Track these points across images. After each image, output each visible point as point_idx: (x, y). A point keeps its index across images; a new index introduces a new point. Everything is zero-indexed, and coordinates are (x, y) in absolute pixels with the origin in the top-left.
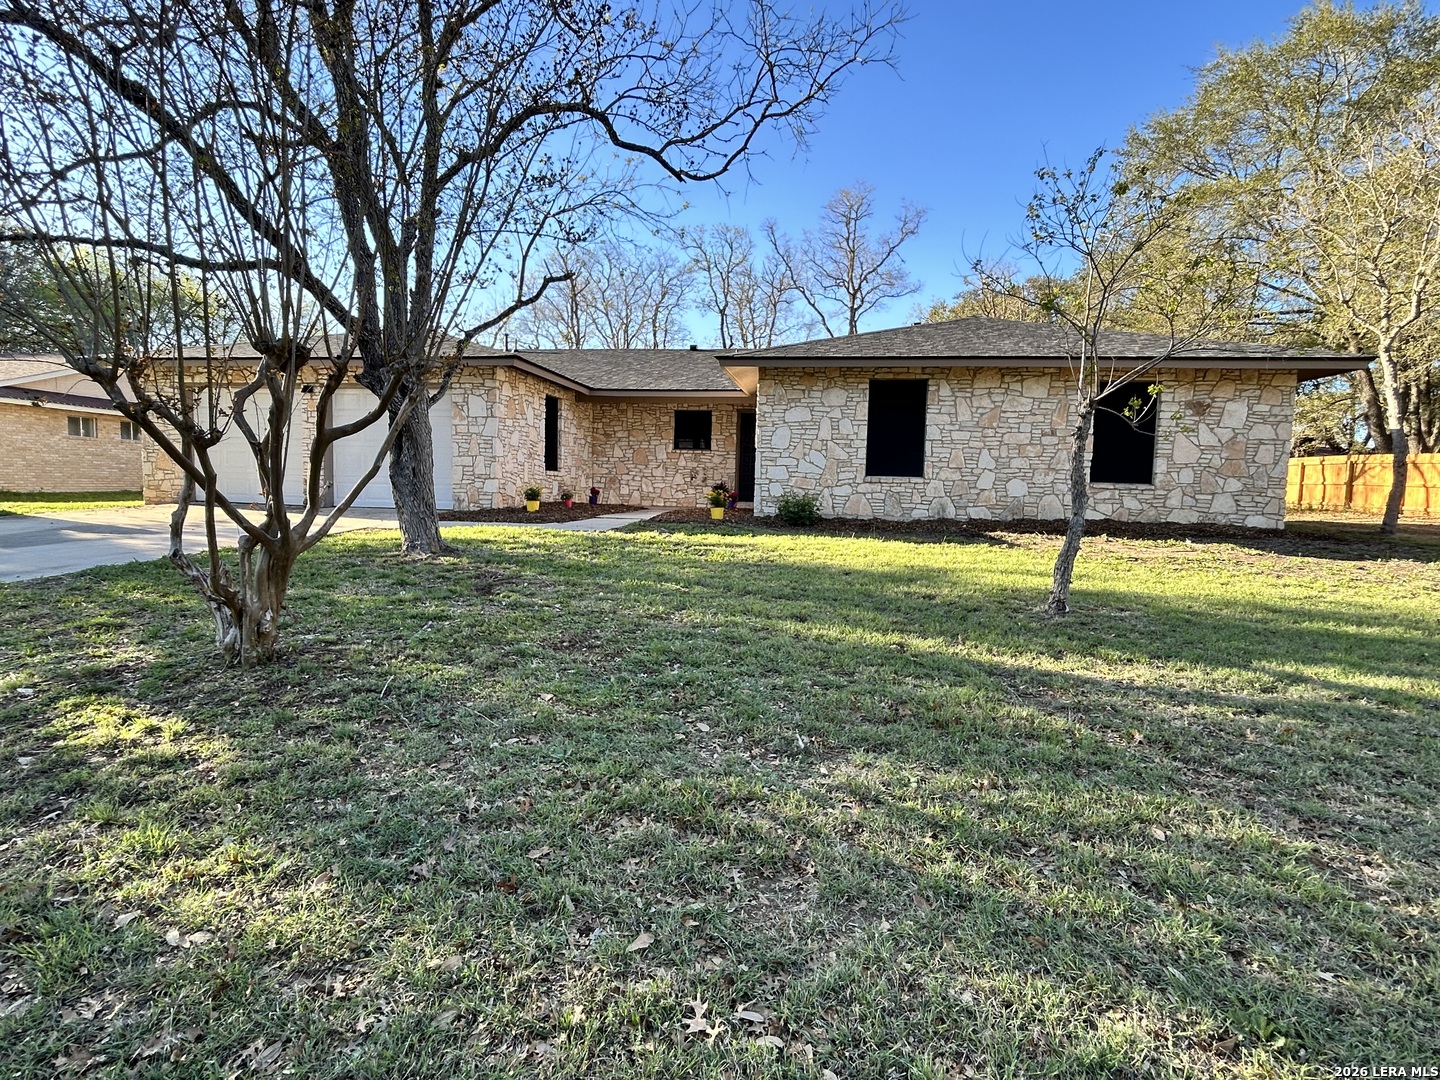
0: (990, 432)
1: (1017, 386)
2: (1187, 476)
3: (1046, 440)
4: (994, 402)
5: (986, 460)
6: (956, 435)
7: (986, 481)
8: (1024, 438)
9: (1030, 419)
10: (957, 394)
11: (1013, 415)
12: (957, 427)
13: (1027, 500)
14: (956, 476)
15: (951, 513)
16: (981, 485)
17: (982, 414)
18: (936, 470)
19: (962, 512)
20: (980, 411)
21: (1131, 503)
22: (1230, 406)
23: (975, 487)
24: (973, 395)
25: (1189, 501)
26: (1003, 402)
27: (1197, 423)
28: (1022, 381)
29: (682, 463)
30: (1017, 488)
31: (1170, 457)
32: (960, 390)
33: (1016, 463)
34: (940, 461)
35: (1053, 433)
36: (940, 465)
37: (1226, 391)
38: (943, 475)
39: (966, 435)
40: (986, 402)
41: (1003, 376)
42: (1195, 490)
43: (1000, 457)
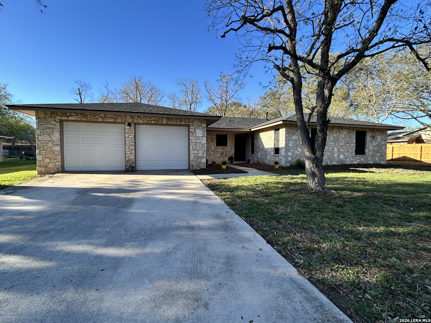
0: (336, 143)
1: (341, 131)
2: (371, 153)
3: (347, 145)
4: (337, 135)
5: (336, 150)
6: (330, 143)
7: (336, 155)
8: (343, 144)
9: (344, 139)
10: (330, 133)
11: (341, 138)
12: (330, 141)
13: (344, 159)
14: (330, 154)
15: (329, 163)
17: (335, 138)
18: (326, 152)
19: (331, 163)
20: (334, 137)
21: (362, 159)
22: (378, 137)
23: (334, 157)
24: (333, 133)
25: (372, 158)
26: (339, 135)
27: (373, 140)
28: (342, 130)
29: (219, 150)
30: (342, 157)
31: (368, 148)
32: (331, 132)
33: (341, 150)
34: (327, 150)
35: (348, 143)
37: (377, 134)
38: (327, 154)
39: (332, 143)
41: (339, 128)
42: (372, 156)
43: (338, 149)
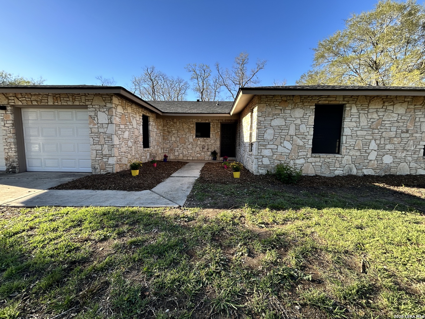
0: (376, 131)
1: (391, 108)
3: (404, 135)
4: (379, 116)
5: (373, 145)
6: (359, 133)
7: (373, 156)
8: (393, 134)
9: (396, 124)
10: (361, 112)
11: (388, 122)
12: (360, 129)
13: (392, 165)
14: (358, 154)
15: (354, 172)
16: (370, 158)
17: (373, 122)
18: (348, 151)
19: (360, 171)
20: (372, 120)
23: (367, 159)
24: (368, 112)
26: (383, 116)
28: (394, 105)
29: (199, 143)
30: (388, 160)
32: (362, 109)
33: (388, 147)
34: (350, 146)
35: (407, 132)
36: (350, 148)
38: (351, 153)
39: (365, 133)
40: (375, 116)
41: (384, 102)
43: (380, 144)
